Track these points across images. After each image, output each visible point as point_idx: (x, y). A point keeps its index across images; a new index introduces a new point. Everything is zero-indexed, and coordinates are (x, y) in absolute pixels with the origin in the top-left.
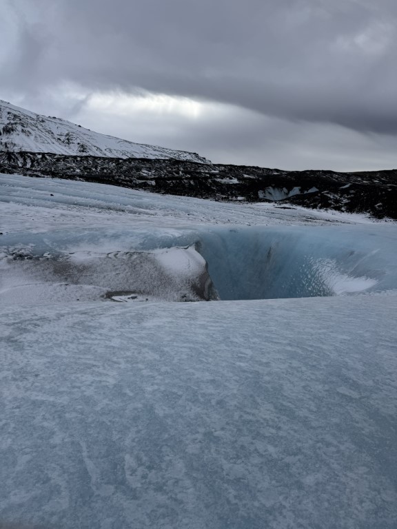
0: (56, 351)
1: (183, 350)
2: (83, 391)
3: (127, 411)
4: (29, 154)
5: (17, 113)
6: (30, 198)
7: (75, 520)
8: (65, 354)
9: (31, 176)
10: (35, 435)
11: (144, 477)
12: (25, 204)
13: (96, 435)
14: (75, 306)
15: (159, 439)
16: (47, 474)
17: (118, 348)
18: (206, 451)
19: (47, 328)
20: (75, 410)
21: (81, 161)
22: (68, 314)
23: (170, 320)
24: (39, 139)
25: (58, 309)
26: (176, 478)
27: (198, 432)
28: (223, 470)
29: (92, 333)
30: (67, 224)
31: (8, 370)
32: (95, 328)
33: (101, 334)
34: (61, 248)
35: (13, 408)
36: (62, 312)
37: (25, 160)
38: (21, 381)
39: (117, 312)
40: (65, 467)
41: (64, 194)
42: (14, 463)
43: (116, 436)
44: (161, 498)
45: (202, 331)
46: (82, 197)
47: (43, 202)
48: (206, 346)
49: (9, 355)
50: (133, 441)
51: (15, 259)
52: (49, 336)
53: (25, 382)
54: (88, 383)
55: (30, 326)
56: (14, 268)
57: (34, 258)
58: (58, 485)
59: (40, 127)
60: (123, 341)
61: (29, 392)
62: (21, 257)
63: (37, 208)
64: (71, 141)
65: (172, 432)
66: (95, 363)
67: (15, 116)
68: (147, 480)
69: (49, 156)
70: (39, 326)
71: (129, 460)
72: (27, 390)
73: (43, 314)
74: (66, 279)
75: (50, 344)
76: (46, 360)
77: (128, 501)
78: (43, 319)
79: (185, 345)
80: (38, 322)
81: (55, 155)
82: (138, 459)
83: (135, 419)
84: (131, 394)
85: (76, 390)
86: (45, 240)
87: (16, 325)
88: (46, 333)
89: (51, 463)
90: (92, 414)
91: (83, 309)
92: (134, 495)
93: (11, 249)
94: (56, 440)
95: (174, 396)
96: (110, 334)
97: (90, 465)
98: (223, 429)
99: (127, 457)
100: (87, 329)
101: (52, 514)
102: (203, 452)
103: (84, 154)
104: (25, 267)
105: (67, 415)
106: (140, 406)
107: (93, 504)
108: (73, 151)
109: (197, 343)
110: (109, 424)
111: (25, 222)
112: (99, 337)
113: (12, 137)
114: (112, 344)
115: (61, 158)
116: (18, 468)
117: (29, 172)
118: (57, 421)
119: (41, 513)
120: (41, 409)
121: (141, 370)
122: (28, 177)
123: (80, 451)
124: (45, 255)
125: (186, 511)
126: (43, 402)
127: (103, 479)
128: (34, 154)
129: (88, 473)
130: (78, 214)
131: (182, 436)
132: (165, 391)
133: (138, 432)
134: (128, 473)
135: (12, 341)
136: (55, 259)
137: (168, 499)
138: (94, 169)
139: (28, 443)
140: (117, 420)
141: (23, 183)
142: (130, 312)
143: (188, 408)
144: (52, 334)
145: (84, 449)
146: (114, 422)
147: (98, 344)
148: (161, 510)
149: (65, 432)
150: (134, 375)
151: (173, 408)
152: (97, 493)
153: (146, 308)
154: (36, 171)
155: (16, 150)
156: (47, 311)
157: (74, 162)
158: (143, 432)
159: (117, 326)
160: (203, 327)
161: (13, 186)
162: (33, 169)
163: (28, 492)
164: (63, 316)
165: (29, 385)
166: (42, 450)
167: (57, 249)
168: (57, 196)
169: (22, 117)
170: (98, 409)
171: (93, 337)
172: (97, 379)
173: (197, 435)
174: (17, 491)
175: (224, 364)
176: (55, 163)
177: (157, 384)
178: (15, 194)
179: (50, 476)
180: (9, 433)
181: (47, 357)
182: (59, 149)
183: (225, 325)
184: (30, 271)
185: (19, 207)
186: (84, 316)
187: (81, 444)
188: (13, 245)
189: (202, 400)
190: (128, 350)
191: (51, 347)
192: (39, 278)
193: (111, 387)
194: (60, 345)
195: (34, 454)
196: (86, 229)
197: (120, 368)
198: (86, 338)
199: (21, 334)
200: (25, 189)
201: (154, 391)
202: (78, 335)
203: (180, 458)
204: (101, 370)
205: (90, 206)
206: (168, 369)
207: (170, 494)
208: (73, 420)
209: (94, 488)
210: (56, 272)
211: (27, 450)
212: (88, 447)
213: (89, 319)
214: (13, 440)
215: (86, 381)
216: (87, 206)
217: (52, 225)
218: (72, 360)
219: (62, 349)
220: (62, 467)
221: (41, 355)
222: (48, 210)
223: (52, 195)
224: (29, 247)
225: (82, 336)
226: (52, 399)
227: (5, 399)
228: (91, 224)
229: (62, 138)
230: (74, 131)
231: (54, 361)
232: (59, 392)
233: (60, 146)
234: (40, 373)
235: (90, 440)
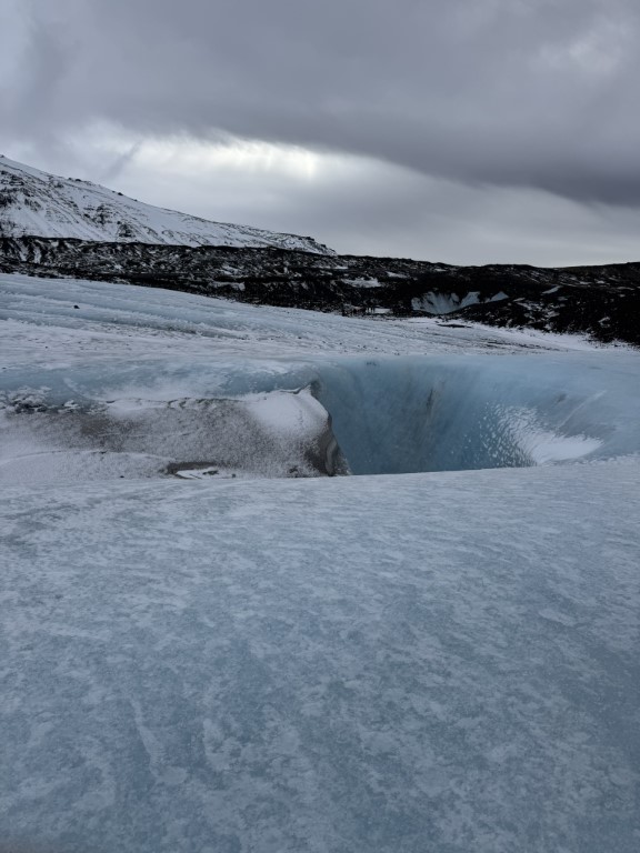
0: (88, 559)
1: (292, 553)
2: (134, 622)
3: (205, 652)
4: (37, 241)
5: (17, 173)
6: (40, 312)
7: (125, 824)
8: (104, 562)
9: (41, 276)
10: (59, 692)
11: (235, 754)
12: (33, 322)
13: (156, 690)
14: (117, 487)
15: (257, 694)
16: (78, 752)
17: (190, 553)
18: (333, 712)
19: (72, 521)
20: (121, 651)
21: (123, 251)
22: (108, 499)
23: (272, 506)
24: (53, 215)
25: (90, 491)
26: (285, 756)
27: (320, 683)
28: (359, 741)
29: (147, 529)
30: (103, 354)
31: (12, 589)
32: (152, 521)
33: (161, 531)
34: (92, 394)
35: (21, 649)
36: (98, 496)
37: (31, 250)
38: (33, 606)
39: (186, 496)
40: (107, 741)
41: (96, 305)
42: (26, 736)
43: (188, 691)
44: (263, 787)
45: (324, 524)
46: (125, 310)
47: (62, 319)
48: (331, 547)
49: (12, 565)
50: (216, 697)
51: (18, 411)
52: (77, 535)
53: (40, 608)
54: (142, 608)
55: (45, 518)
56: (18, 426)
57: (49, 409)
58: (97, 769)
59: (55, 196)
60: (196, 541)
61: (46, 624)
62: (28, 408)
63: (53, 329)
64: (106, 219)
65: (279, 683)
66: (152, 576)
67: (13, 177)
68: (240, 759)
69: (71, 243)
70: (59, 518)
71: (210, 728)
72: (44, 620)
73: (66, 500)
74: (102, 443)
75: (79, 547)
76: (73, 572)
77: (211, 792)
78: (66, 507)
79: (296, 546)
80: (58, 513)
81: (80, 241)
82: (225, 726)
83: (219, 663)
84: (212, 625)
85: (122, 619)
86: (67, 380)
87: (23, 518)
88: (71, 530)
89: (85, 734)
90: (149, 657)
91: (130, 490)
92: (218, 782)
93: (12, 395)
94: (93, 698)
95: (281, 626)
96: (176, 530)
97: (148, 736)
98: (359, 677)
99: (207, 723)
100: (139, 523)
101: (89, 815)
102: (328, 713)
103: (128, 240)
104: (36, 424)
105: (109, 659)
106: (226, 642)
107: (153, 798)
108: (109, 234)
109: (316, 542)
110: (177, 672)
111: (33, 352)
112: (158, 535)
113: (9, 212)
114: (179, 546)
115: (90, 247)
116: (31, 744)
117: (38, 271)
118: (94, 668)
119: (70, 813)
120: (66, 650)
121: (227, 586)
122: (36, 278)
123: (131, 715)
124: (66, 405)
125: (302, 806)
126: (69, 639)
127: (169, 759)
128: (46, 240)
129: (144, 749)
130: (120, 337)
131: (295, 688)
132: (266, 618)
133: (224, 683)
134: (209, 748)
135: (17, 544)
136: (83, 411)
137: (274, 788)
138: (144, 265)
139: (47, 704)
140: (189, 665)
141: (30, 287)
142: (207, 495)
143: (303, 645)
144: (82, 531)
145: (138, 711)
146: (185, 669)
147: (157, 546)
148: (263, 806)
149: (107, 686)
150: (217, 594)
151: (280, 645)
152: (159, 780)
153: (233, 488)
154: (50, 268)
155: (17, 233)
156: (73, 494)
157: (112, 252)
158: (231, 684)
159: (187, 517)
160: (326, 517)
161: (13, 293)
162: (46, 264)
163: (48, 780)
164: (98, 502)
165: (47, 612)
166: (70, 716)
167: (87, 396)
168: (84, 308)
169: (25, 179)
170: (158, 648)
171: (149, 535)
172: (156, 601)
173: (318, 687)
174: (31, 779)
175: (360, 574)
176: (80, 255)
177: (253, 608)
178: (15, 305)
179: (83, 755)
180: (16, 688)
181: (74, 567)
182: (88, 233)
183: (360, 514)
184: (42, 431)
185: (23, 327)
186: (132, 501)
187: (133, 705)
188: (15, 388)
189: (325, 632)
190: (206, 555)
191: (80, 552)
192: (58, 442)
193: (180, 613)
194: (94, 549)
195: (58, 721)
196: (131, 363)
197: (192, 584)
198: (136, 538)
199: (31, 531)
200: (31, 298)
201: (248, 619)
202: (125, 532)
203: (292, 724)
204: (162, 587)
205: (139, 325)
206: (270, 584)
207: (276, 781)
208: (119, 667)
209: (155, 773)
210: (85, 431)
211: (47, 715)
212: (144, 709)
213: (141, 507)
214: (24, 700)
215: (139, 605)
216: (134, 324)
217: (78, 356)
218: (115, 572)
219: (98, 554)
220: (102, 741)
221: (65, 565)
222: (71, 331)
223: (76, 307)
224: (41, 392)
225: (130, 533)
226: (83, 634)
227: (8, 634)
228: (142, 354)
229: (93, 214)
230: (111, 202)
231: (87, 574)
232: (95, 623)
233: (89, 227)
234: (64, 593)
235: (148, 698)
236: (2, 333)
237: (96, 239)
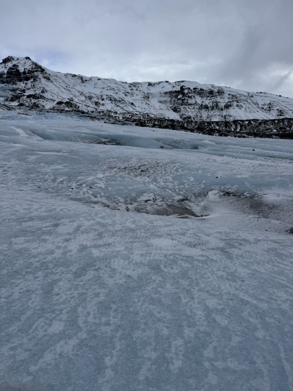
0: (255, 267)
2: (279, 305)
4: (239, 122)
5: (234, 94)
6: (238, 152)
8: (263, 271)
9: (239, 137)
10: (244, 325)
12: (234, 157)
14: (268, 235)
16: (252, 357)
19: (248, 248)
21: (278, 123)
22: (264, 240)
24: (248, 109)
25: (256, 235)
29: (283, 260)
30: (263, 172)
31: (223, 271)
32: (287, 256)
34: (257, 190)
35: (228, 299)
36: (259, 238)
37: (236, 126)
38: (232, 282)
40: (267, 359)
41: (262, 149)
46: (276, 151)
47: (247, 155)
49: (223, 261)
51: (224, 195)
52: (251, 254)
53: (235, 284)
54: (284, 299)
55: (236, 243)
56: (223, 201)
57: (237, 195)
58: (261, 370)
59: (249, 101)
61: (238, 292)
62: (228, 194)
63: (242, 160)
64: (271, 109)
66: (288, 285)
67: (233, 96)
69: (254, 121)
70: (242, 245)
72: (237, 289)
73: (245, 237)
74: (259, 213)
75: (252, 260)
76: (249, 271)
78: (245, 240)
80: (242, 242)
81: (258, 120)
85: (273, 301)
86: (246, 183)
87: (227, 241)
88: (248, 251)
89: (256, 351)
90: (288, 326)
93: (223, 188)
97: (287, 366)
100: (280, 255)
103: (282, 117)
104: (231, 201)
105: (267, 319)
108: (273, 116)
111: (233, 170)
112: (290, 264)
113: (229, 111)
115: (262, 123)
116: (232, 344)
117: (238, 135)
118: (260, 320)
120: (247, 307)
122: (237, 138)
123: (278, 352)
124: (245, 194)
126: (248, 302)
128: (243, 121)
129: (285, 372)
130: (273, 164)
135: (225, 252)
136: (251, 198)
138: (288, 129)
139: (239, 328)
141: (234, 142)
144: (253, 253)
145: (282, 351)
147: (290, 270)
149: (267, 332)
154: (243, 133)
155: (231, 119)
156: (248, 235)
157: (272, 124)
161: (227, 145)
162: (241, 132)
164: (260, 241)
165: (238, 286)
166: (249, 338)
167: (254, 190)
168: (257, 150)
169: (238, 96)
171: (285, 263)
172: (290, 298)
174: (232, 359)
176: (257, 126)
178: (228, 150)
179: (255, 360)
180: (226, 316)
181: (250, 269)
182: (261, 116)
184: (233, 204)
185: (230, 159)
186: (276, 244)
187: (280, 347)
188: (224, 185)
191: (251, 262)
192: (239, 210)
194: (258, 263)
195: (243, 339)
196: (278, 176)
198: (279, 263)
199: (230, 248)
200: (234, 147)
202: (273, 258)
205: (283, 158)
208: (272, 324)
209: (291, 387)
210: (252, 207)
211: (239, 333)
212: (285, 351)
213: (281, 248)
214: (229, 322)
215: (281, 297)
216: (280, 158)
217: (252, 172)
218: (269, 277)
219: (260, 266)
220: (264, 357)
221: (245, 267)
222: (250, 161)
223: (253, 150)
224: (234, 187)
225: (276, 260)
226: (255, 302)
227: (222, 291)
228: (283, 172)
229: (265, 107)
230: (275, 100)
231: (255, 274)
232: (259, 299)
233: (263, 113)
234: (245, 280)
235: (287, 346)
236: (222, 162)
237: (266, 118)
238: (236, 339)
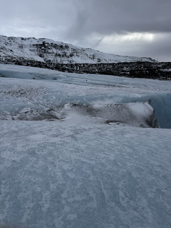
0: (89, 143)
1: (144, 149)
2: (101, 161)
3: (119, 172)
4: (78, 65)
5: (75, 48)
6: (79, 82)
7: (99, 213)
8: (93, 144)
9: (79, 73)
10: (83, 175)
11: (128, 202)
12: (77, 84)
13: (107, 180)
14: (95, 125)
15: (134, 187)
16: (88, 191)
17: (114, 145)
18: (158, 198)
19: (85, 133)
20: (98, 168)
21: (98, 66)
22: (93, 128)
23: (137, 135)
24: (82, 58)
25: (89, 126)
26: (143, 207)
27: (153, 188)
28: (166, 208)
29: (103, 137)
30: (92, 92)
31: (73, 148)
32: (104, 135)
33: (106, 138)
34: (89, 102)
35: (75, 163)
36: (91, 127)
37: (77, 67)
38: (77, 153)
39: (113, 130)
41: (91, 80)
42: (76, 185)
43: (115, 182)
44: (136, 214)
45: (154, 142)
46: (98, 81)
47: (83, 84)
48: (156, 149)
49: (72, 142)
50: (123, 185)
51: (73, 106)
52: (87, 136)
53: (79, 153)
54: (103, 157)
55: (79, 132)
56: (73, 109)
57: (80, 105)
58: (92, 197)
59: (83, 53)
60: (116, 142)
61: (80, 157)
62: (75, 105)
63: (81, 86)
64: (94, 58)
65: (141, 186)
66: (105, 150)
67: (74, 49)
68: (130, 204)
69: (86, 65)
70: (82, 132)
71: (121, 194)
72: (79, 156)
73: (84, 128)
74: (91, 114)
75: (87, 140)
76: (86, 146)
77: (121, 211)
78: (84, 129)
79: (145, 147)
80: (82, 131)
81: (88, 64)
82: (125, 194)
83: (123, 176)
84: (121, 165)
85: (98, 159)
86: (84, 99)
87: (75, 131)
88: (85, 135)
89: (90, 187)
90: (105, 171)
91: (98, 127)
92: (124, 209)
93: (72, 102)
94: (91, 178)
95: (141, 170)
96: (110, 138)
97: (105, 192)
98: (166, 189)
99: (120, 192)
100: (101, 135)
101: (91, 208)
102: (156, 198)
103: (100, 63)
104: (77, 109)
105: (95, 169)
106: (125, 171)
107: (106, 208)
108: (95, 62)
109: (151, 147)
110: (112, 176)
111: (77, 92)
112: (106, 139)
113: (72, 58)
114: (111, 143)
115: (90, 65)
116: (77, 187)
117: (78, 72)
118: (91, 171)
119: (86, 207)
120: (85, 165)
121: (125, 155)
122: (78, 74)
123: (101, 185)
124: (84, 105)
125: (148, 222)
126: (85, 162)
127: (110, 199)
128: (80, 64)
129: (104, 195)
130: (96, 88)
131: (145, 188)
132: (136, 166)
133: (125, 182)
134: (121, 199)
135: (73, 137)
136: (87, 106)
137: (140, 215)
138: (103, 69)
139: (81, 178)
140: (115, 175)
141: (76, 76)
142: (118, 130)
143: (148, 176)
145: (102, 184)
146: (114, 176)
147: (106, 142)
148: (136, 219)
149: (95, 176)
150: (122, 157)
151: (141, 175)
152: (108, 204)
153: (125, 129)
154: (81, 71)
155: (74, 63)
156: (85, 126)
157: (95, 66)
158: (127, 183)
159: (113, 135)
160: (153, 140)
161: (73, 78)
163: (81, 197)
164: (91, 129)
165: (80, 155)
166: (86, 182)
167: (88, 102)
168: (88, 81)
169: (76, 49)
170: (107, 169)
171: (103, 139)
172: (106, 156)
173: (153, 189)
174: (77, 195)
175: (166, 159)
176: (88, 68)
177: (132, 163)
178: (73, 80)
179: (89, 192)
180: (74, 172)
181: (86, 144)
182: (90, 62)
183: (165, 140)
184: (78, 111)
185: (75, 86)
186: (99, 130)
187: (101, 182)
188: (73, 100)
189: (155, 174)
190: (118, 146)
191: (87, 141)
192: (81, 113)
193: (112, 161)
194: (90, 140)
195: (83, 183)
196: (99, 94)
197: (115, 153)
198: (100, 139)
199: (76, 134)
200: (77, 79)
201: (131, 166)
202: (97, 137)
203: (145, 198)
204: (107, 153)
206: (137, 157)
207: (140, 213)
208: (97, 172)
209: (107, 202)
210: (87, 111)
211: (81, 180)
212: (104, 184)
213: (101, 131)
214: (75, 175)
215: (101, 156)
216: (100, 85)
217: (86, 93)
218: (96, 147)
219: (91, 142)
220: (94, 190)
221: (84, 143)
222: (85, 87)
223: (87, 81)
224: (78, 101)
225: (99, 138)
226: (89, 162)
227: (72, 159)
228: (101, 92)
229: (91, 57)
230: (96, 53)
231: (89, 147)
232: (91, 159)
233: (90, 60)
234: (84, 151)
235: (104, 182)
236: (70, 87)
237: (92, 63)
238: (79, 184)
